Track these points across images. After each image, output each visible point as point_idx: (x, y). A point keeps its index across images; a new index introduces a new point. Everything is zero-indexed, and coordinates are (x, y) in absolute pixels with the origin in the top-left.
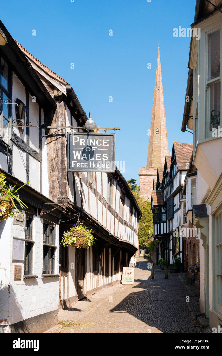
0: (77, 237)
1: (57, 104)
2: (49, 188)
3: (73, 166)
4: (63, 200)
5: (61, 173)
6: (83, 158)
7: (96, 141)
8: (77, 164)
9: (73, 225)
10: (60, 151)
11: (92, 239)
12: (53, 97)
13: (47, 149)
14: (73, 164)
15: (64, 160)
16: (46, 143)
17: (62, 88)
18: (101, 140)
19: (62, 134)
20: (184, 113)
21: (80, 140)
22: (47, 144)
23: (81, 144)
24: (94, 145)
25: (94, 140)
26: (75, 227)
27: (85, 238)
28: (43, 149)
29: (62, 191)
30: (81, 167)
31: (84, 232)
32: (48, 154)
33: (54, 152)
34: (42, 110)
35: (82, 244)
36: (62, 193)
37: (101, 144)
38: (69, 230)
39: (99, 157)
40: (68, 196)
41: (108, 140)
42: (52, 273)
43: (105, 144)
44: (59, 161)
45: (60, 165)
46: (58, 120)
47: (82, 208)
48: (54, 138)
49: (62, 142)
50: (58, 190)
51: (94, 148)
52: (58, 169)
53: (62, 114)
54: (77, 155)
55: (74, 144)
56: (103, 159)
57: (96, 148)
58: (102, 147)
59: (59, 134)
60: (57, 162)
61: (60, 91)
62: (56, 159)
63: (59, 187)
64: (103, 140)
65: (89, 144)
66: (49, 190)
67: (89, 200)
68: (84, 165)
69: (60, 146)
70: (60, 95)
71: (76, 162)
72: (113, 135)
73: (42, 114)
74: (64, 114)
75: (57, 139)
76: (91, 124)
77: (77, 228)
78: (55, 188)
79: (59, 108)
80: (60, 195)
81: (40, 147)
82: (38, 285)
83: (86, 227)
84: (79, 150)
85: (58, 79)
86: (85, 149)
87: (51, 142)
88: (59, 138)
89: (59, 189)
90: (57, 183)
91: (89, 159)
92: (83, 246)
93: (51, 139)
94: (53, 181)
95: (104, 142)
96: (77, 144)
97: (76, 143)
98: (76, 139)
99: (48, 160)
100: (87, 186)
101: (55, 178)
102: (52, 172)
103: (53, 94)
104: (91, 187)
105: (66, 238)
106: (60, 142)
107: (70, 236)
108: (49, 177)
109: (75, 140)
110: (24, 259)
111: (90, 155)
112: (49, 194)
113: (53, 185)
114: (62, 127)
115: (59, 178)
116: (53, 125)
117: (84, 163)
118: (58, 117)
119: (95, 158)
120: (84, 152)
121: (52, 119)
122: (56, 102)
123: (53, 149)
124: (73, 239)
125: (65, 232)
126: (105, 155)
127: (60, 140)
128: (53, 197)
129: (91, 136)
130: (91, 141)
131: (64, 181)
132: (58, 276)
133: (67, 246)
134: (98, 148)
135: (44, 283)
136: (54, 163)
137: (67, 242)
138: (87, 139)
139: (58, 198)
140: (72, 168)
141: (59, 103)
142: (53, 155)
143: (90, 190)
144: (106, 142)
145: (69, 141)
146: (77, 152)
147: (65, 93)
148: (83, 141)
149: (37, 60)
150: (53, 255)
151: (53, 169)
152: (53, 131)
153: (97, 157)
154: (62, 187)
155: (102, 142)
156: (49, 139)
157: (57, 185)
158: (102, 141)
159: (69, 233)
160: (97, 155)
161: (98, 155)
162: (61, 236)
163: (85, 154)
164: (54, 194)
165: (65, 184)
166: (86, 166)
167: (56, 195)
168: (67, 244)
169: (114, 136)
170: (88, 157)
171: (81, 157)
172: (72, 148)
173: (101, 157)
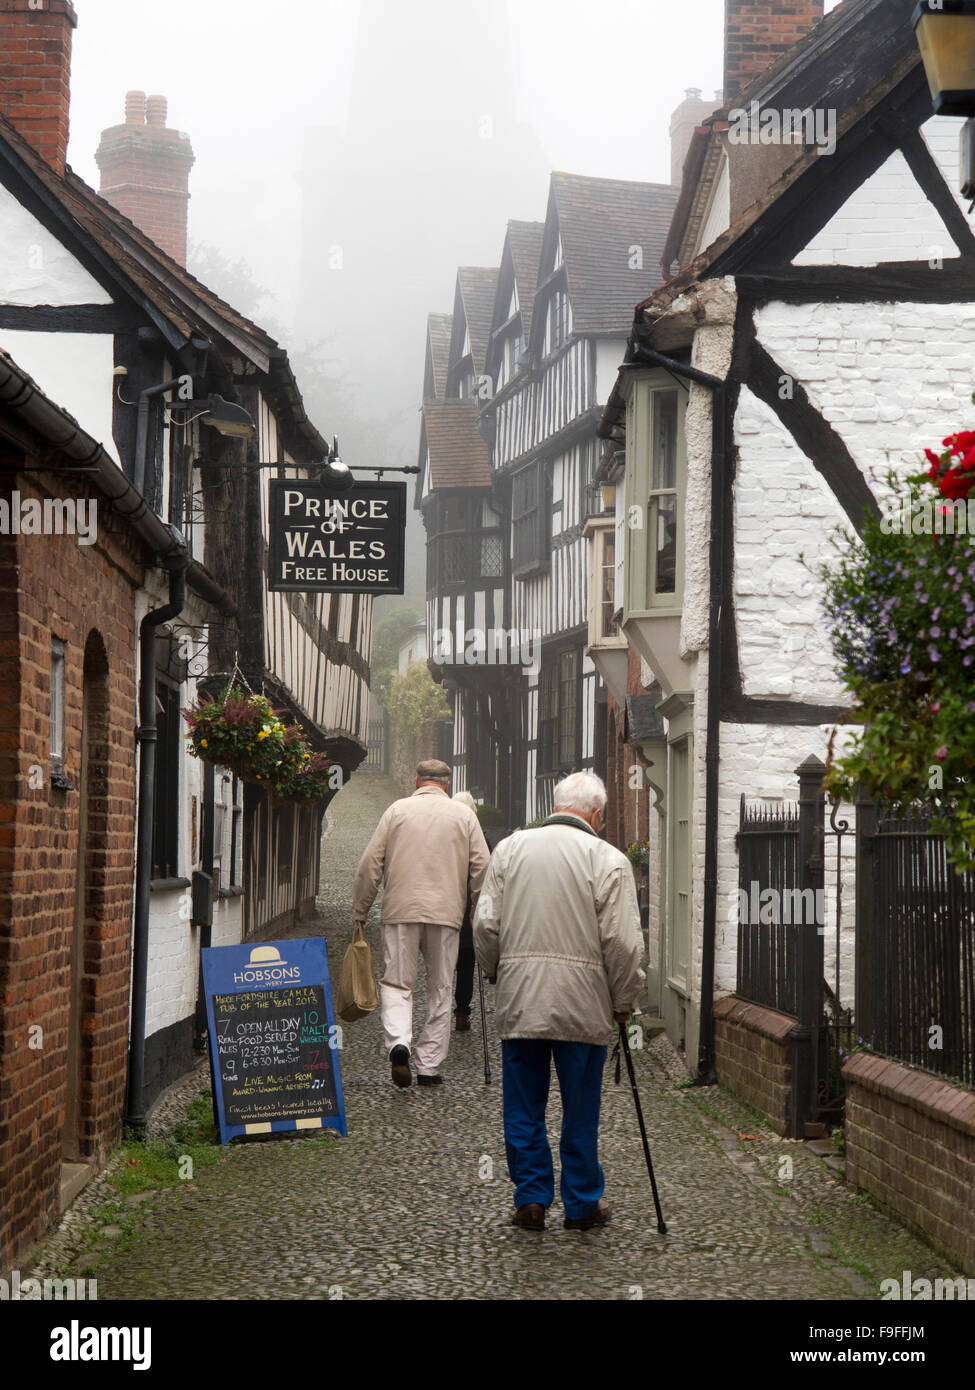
3: (284, 577)
8: (296, 568)
10: (243, 530)
14: (285, 571)
17: (258, 353)
18: (364, 503)
21: (304, 502)
23: (308, 514)
25: (346, 502)
30: (308, 578)
33: (227, 533)
37: (365, 513)
39: (359, 549)
41: (385, 503)
43: (377, 513)
51: (344, 525)
54: (297, 547)
55: (287, 512)
56: (371, 555)
57: (351, 523)
58: (367, 521)
60: (235, 562)
61: (251, 362)
64: (372, 503)
65: (331, 512)
68: (315, 574)
69: (242, 514)
70: (250, 373)
71: (292, 563)
84: (302, 532)
85: (247, 329)
86: (318, 527)
91: (332, 555)
95: (373, 508)
96: (298, 511)
97: (293, 510)
98: (294, 499)
106: (244, 502)
109: (291, 502)
111: (332, 543)
117: (317, 567)
119: (348, 554)
126: (375, 545)
130: (336, 502)
134: (356, 524)
136: (227, 563)
138: (327, 499)
140: (282, 580)
144: (379, 508)
146: (298, 535)
147: (265, 368)
148: (313, 504)
153: (352, 549)
155: (367, 508)
158: (368, 505)
160: (352, 543)
161: (356, 546)
163: (318, 543)
166: (321, 576)
170: (327, 551)
171: (308, 551)
172: (279, 524)
173: (366, 550)
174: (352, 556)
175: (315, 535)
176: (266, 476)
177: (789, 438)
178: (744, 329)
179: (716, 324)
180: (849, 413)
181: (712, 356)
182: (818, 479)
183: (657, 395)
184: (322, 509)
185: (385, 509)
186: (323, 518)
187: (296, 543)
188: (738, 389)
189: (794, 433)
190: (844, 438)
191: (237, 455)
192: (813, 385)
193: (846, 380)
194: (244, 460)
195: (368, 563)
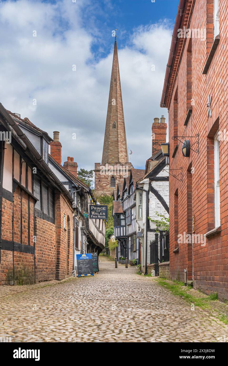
3: (92, 217)
17: (88, 189)
46: (85, 200)
51: (99, 211)
58: (102, 210)
72: (107, 206)
84: (94, 211)
95: (103, 209)
96: (93, 209)
98: (93, 207)
113: (83, 223)
130: (98, 208)
141: (87, 194)
147: (88, 191)
155: (102, 208)
157: (85, 223)
163: (96, 213)
170: (97, 214)
171: (95, 214)
172: (91, 210)
173: (102, 214)
175: (95, 212)
176: (89, 205)
177: (156, 198)
178: (150, 184)
179: (147, 184)
180: (164, 195)
181: (146, 188)
182: (160, 203)
183: (140, 193)
184: (96, 209)
185: (105, 209)
186: (97, 210)
187: (93, 213)
188: (149, 192)
189: (157, 197)
190: (163, 198)
191: (85, 202)
192: (159, 191)
193: (163, 191)
194: (86, 202)
195: (103, 216)
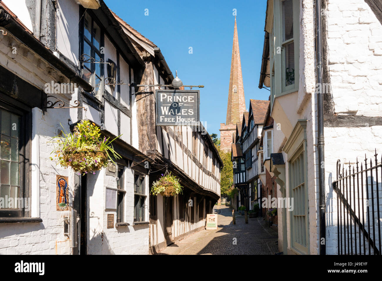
0: (165, 186)
1: (146, 64)
2: (139, 141)
3: (161, 121)
4: (152, 152)
5: (150, 128)
6: (171, 113)
7: (182, 98)
8: (165, 119)
9: (162, 176)
10: (149, 107)
11: (179, 188)
12: (142, 58)
13: (137, 106)
14: (161, 119)
15: (153, 116)
16: (135, 100)
17: (151, 49)
18: (186, 97)
19: (150, 91)
20: (261, 72)
21: (167, 97)
22: (137, 101)
23: (168, 101)
24: (181, 101)
25: (181, 97)
26: (164, 177)
27: (173, 187)
28: (133, 106)
29: (151, 144)
30: (169, 121)
31: (172, 182)
32: (137, 110)
33: (143, 109)
34: (132, 70)
35: (170, 193)
36: (151, 146)
37: (187, 100)
38: (158, 180)
39: (185, 112)
40: (157, 148)
41: (193, 97)
42: (142, 221)
43: (191, 100)
44: (148, 116)
45: (149, 120)
46: (147, 79)
47: (170, 160)
48: (143, 95)
49: (150, 99)
50: (148, 144)
51: (180, 104)
52: (147, 124)
53: (151, 73)
54: (165, 112)
55: (161, 100)
56: (189, 114)
57: (182, 104)
58: (188, 103)
59: (148, 92)
60: (146, 118)
61: (148, 52)
62: (145, 115)
63: (148, 140)
64: (189, 97)
65: (176, 100)
66: (139, 144)
67: (176, 152)
68: (171, 120)
69: (148, 103)
70: (148, 56)
71: (164, 117)
72: (197, 92)
73: (132, 74)
74: (152, 73)
75: (146, 96)
76: (178, 82)
77: (165, 177)
78: (145, 142)
79: (148, 68)
80: (149, 148)
81: (130, 104)
82: (129, 232)
83: (174, 177)
84: (167, 106)
85: (147, 42)
86: (172, 105)
87: (140, 99)
88: (148, 95)
89: (148, 142)
90: (146, 137)
91: (176, 114)
92: (171, 194)
93: (140, 97)
94: (143, 135)
95: (189, 99)
96: (165, 101)
97: (163, 100)
98: (164, 96)
99: (138, 116)
100: (174, 140)
101: (145, 132)
102: (141, 126)
103: (142, 55)
104: (177, 140)
105: (155, 188)
106: (149, 99)
107: (159, 186)
108: (139, 131)
110: (116, 208)
111: (176, 110)
112: (139, 147)
114: (151, 85)
115: (148, 132)
116: (142, 83)
117: (172, 117)
118: (147, 77)
119: (181, 113)
120: (171, 107)
121: (141, 78)
122: (145, 62)
123: (142, 105)
124: (161, 188)
125: (154, 182)
126: (191, 111)
127: (149, 98)
128: (143, 150)
129: (177, 93)
130: (177, 97)
131: (153, 135)
132: (148, 223)
133: (157, 195)
134: (184, 104)
135: (135, 230)
136: (144, 118)
137: (157, 191)
138: (174, 96)
139: (147, 151)
140: (161, 122)
141: (148, 63)
142: (143, 111)
143: (177, 143)
144: (191, 99)
145: (158, 98)
146: (165, 108)
147: (153, 54)
148: (170, 98)
149: (127, 24)
150: (143, 204)
151: (142, 123)
152: (142, 89)
153: (183, 112)
154: (151, 140)
155: (187, 99)
156: (138, 96)
157: (146, 139)
159: (158, 183)
160: (183, 110)
162: (151, 185)
163: (172, 110)
164: (143, 147)
165: (154, 138)
166: (173, 121)
167: (145, 148)
168: (156, 193)
169: (199, 93)
170: (175, 112)
171: (168, 112)
173: (187, 112)
174: (183, 114)
184: (173, 100)
185: (193, 99)
186: (173, 102)
187: (164, 110)
195: (188, 116)
